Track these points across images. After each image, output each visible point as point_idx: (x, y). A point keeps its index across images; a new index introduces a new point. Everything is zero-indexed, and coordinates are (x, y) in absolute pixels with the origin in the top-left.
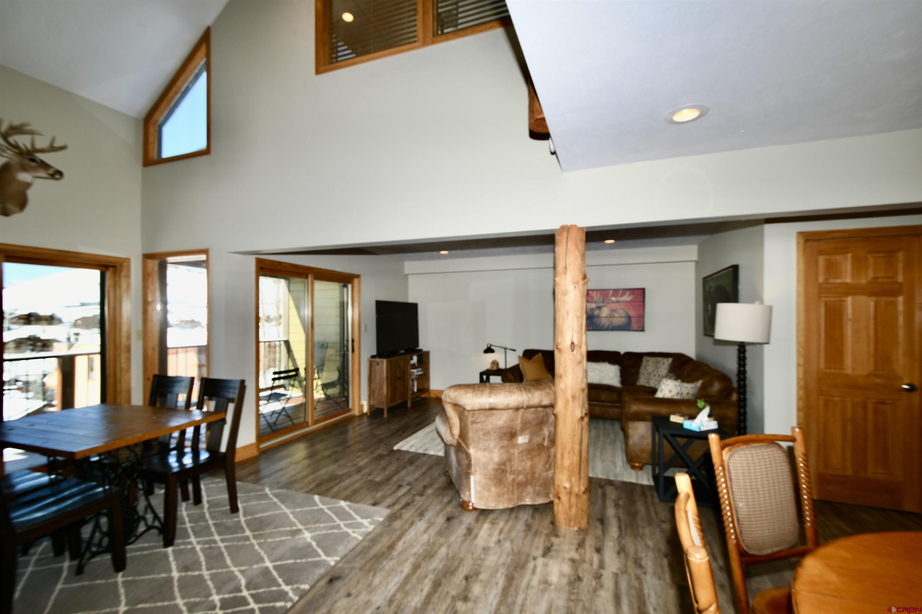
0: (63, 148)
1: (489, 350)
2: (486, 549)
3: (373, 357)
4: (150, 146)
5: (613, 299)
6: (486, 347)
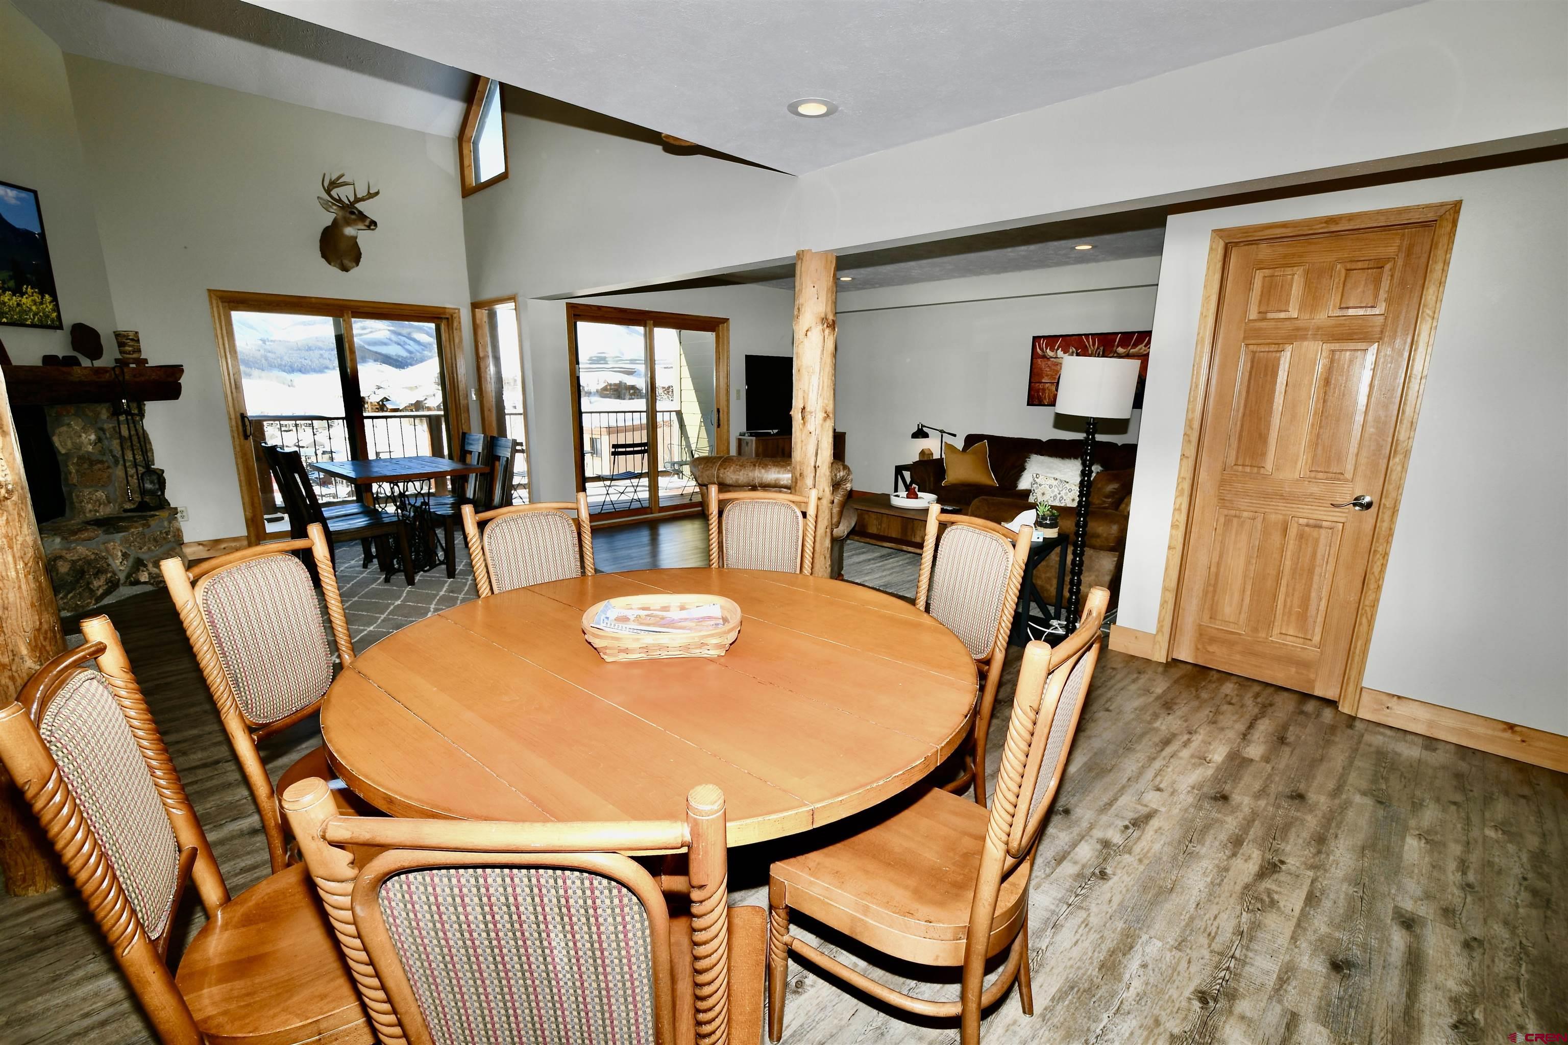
0: (377, 193)
1: (920, 433)
3: (742, 434)
4: (466, 172)
5: (1120, 350)
6: (916, 429)
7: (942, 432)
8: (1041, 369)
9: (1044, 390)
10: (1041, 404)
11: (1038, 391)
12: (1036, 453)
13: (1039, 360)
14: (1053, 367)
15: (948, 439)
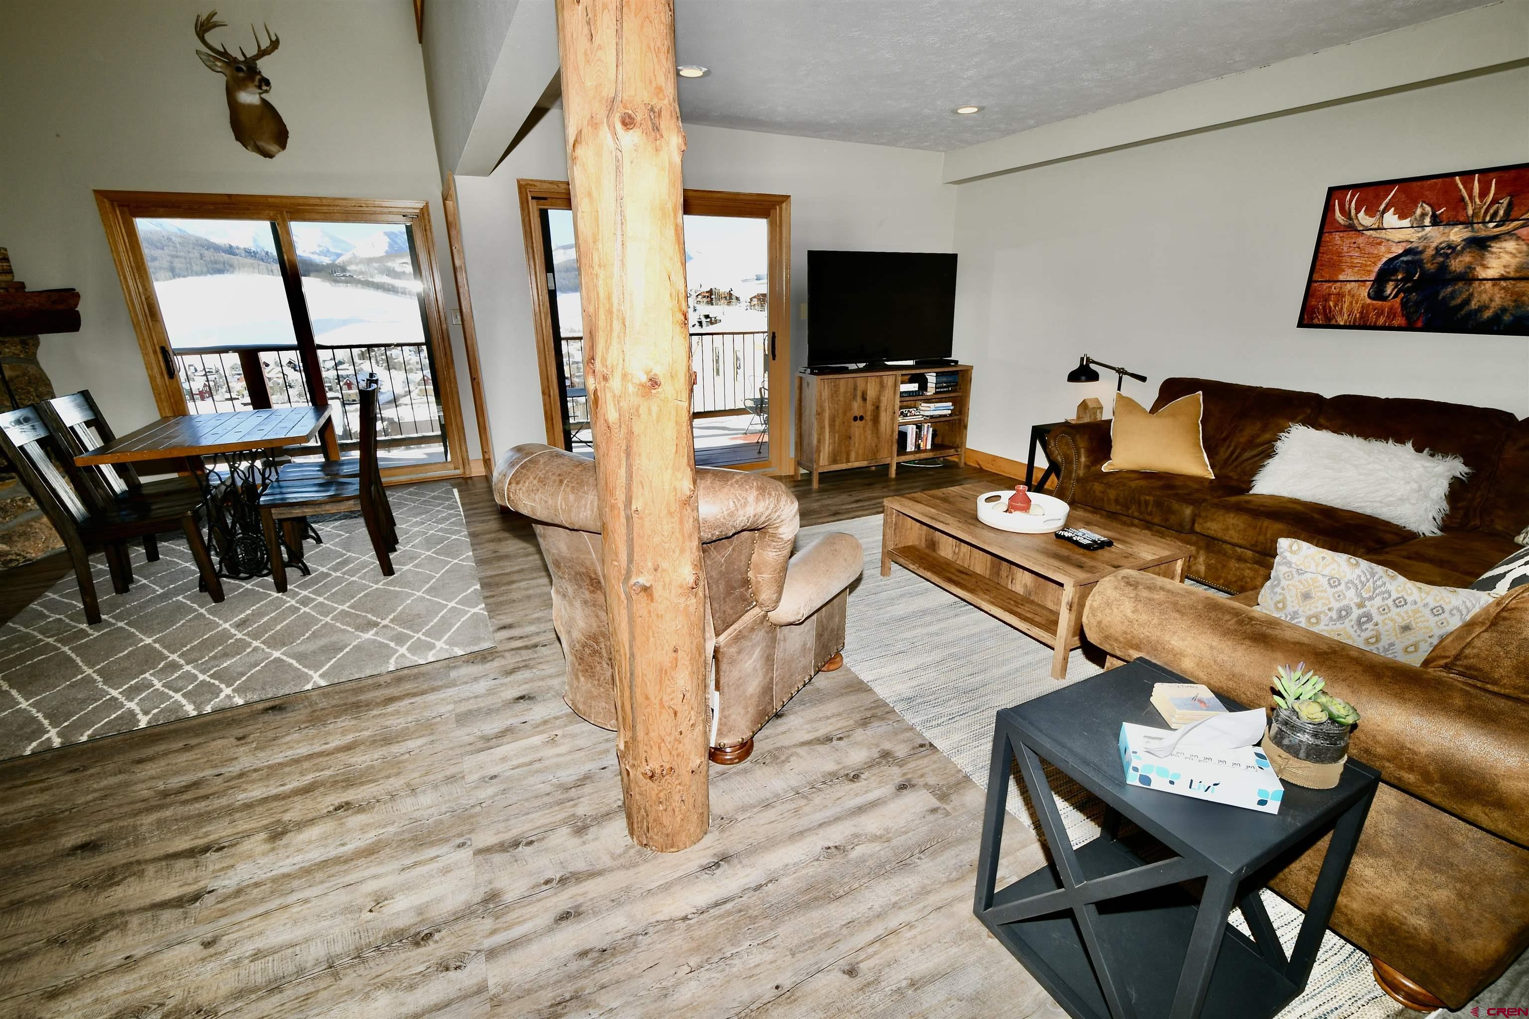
1: (1084, 373)
6: (1076, 365)
7: (1121, 372)
8: (1339, 254)
9: (1340, 296)
10: (1330, 324)
11: (1326, 298)
12: (1305, 423)
13: (1337, 236)
14: (1368, 249)
15: (1131, 387)
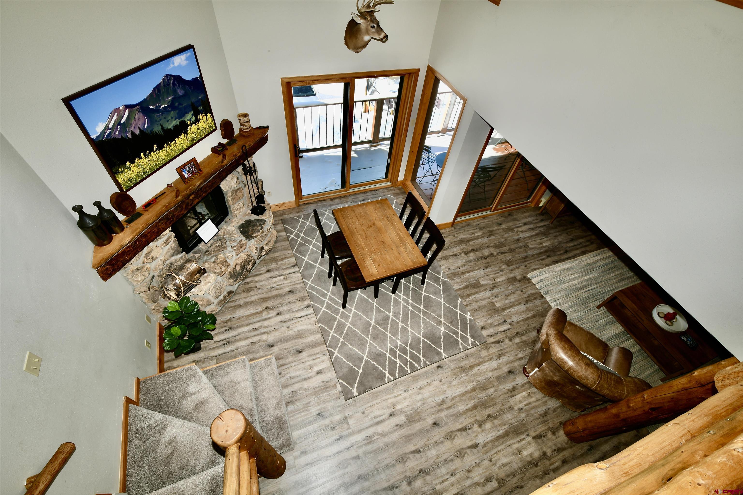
2: (511, 408)
